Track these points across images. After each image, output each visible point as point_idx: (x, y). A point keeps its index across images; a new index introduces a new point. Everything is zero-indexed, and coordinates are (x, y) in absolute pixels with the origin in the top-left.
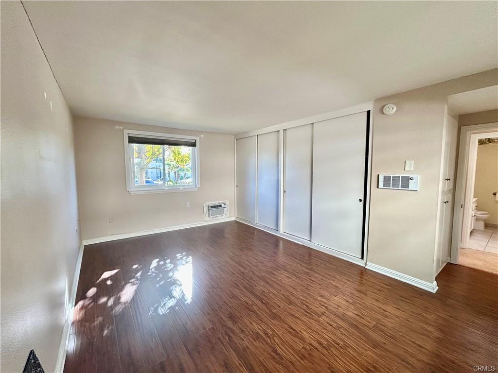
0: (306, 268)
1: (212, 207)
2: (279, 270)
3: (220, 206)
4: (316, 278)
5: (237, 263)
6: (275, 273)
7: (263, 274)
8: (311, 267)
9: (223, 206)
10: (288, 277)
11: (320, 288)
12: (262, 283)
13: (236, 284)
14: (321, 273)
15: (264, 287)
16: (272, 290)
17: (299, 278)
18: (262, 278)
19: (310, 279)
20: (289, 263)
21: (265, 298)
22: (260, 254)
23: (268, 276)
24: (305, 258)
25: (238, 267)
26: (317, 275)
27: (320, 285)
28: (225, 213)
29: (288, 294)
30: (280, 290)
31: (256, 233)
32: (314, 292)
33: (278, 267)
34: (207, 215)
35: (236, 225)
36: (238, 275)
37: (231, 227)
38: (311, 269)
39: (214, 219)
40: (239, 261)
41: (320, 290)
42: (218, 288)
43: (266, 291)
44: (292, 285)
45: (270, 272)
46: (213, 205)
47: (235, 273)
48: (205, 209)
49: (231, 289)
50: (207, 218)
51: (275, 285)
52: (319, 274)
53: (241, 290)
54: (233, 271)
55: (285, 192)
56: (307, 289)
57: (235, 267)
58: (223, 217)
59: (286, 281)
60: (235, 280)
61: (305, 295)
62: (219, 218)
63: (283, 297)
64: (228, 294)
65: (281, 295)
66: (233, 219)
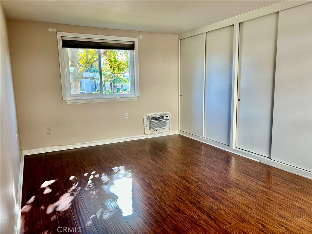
0: (263, 187)
1: (153, 119)
2: (230, 187)
3: (162, 118)
4: (275, 197)
5: (181, 178)
6: (225, 189)
7: (212, 190)
8: (269, 186)
9: (165, 118)
10: (241, 195)
11: (280, 209)
12: (211, 199)
13: (181, 199)
14: (281, 193)
15: (213, 203)
16: (221, 206)
17: (254, 196)
18: (210, 194)
19: (268, 199)
20: (242, 180)
21: (213, 214)
22: (208, 170)
23: (217, 193)
24: (262, 176)
25: (183, 181)
26: (276, 195)
27: (280, 205)
28: (168, 125)
29: (241, 212)
30: (232, 208)
31: (203, 148)
32: (272, 212)
33: (230, 184)
34: (148, 127)
35: (180, 139)
36: (182, 189)
37: (174, 141)
38: (269, 188)
39: (156, 132)
40: (184, 176)
41: (280, 210)
42: (161, 201)
43: (215, 207)
44: (245, 204)
45: (221, 189)
46: (154, 116)
47: (179, 187)
48: (146, 121)
49: (175, 203)
50: (147, 131)
51: (226, 202)
52: (279, 193)
53: (186, 204)
54: (177, 186)
55: (239, 100)
56: (263, 208)
57: (180, 182)
58: (165, 130)
59: (238, 198)
60: (180, 195)
61: (261, 214)
62: (161, 131)
63: (234, 214)
64: (172, 207)
65: (232, 213)
66: (176, 132)
